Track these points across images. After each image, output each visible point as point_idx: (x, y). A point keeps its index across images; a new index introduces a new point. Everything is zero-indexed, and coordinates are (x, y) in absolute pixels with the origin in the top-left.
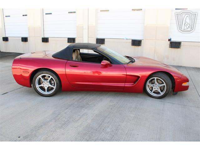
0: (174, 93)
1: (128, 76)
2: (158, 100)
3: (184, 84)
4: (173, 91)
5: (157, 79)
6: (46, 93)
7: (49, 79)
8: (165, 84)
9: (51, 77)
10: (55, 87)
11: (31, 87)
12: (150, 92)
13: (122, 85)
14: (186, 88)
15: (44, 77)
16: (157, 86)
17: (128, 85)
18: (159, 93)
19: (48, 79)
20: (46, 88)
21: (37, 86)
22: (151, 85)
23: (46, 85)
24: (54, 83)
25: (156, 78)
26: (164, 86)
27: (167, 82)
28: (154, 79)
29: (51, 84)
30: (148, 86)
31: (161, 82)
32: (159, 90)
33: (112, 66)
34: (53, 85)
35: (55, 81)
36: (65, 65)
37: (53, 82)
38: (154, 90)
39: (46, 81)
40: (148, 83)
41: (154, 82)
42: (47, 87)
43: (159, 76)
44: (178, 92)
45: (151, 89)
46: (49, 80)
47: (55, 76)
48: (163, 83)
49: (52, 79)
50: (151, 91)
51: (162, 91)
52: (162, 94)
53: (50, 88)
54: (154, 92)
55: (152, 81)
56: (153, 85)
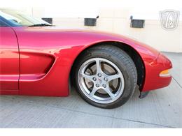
0: (143, 93)
1: (23, 56)
2: (107, 112)
4: (141, 89)
5: (102, 63)
8: (120, 75)
12: (89, 92)
13: (13, 78)
14: (166, 81)
16: (102, 78)
17: (27, 78)
18: (106, 95)
22: (89, 78)
25: (98, 60)
26: (119, 79)
27: (125, 68)
28: (95, 62)
30: (82, 80)
31: (111, 70)
32: (108, 90)
38: (95, 89)
40: (81, 73)
41: (96, 71)
43: (106, 54)
45: (89, 87)
48: (116, 72)
50: (91, 90)
51: (114, 91)
52: (114, 97)
54: (97, 94)
55: (92, 68)
56: (93, 76)
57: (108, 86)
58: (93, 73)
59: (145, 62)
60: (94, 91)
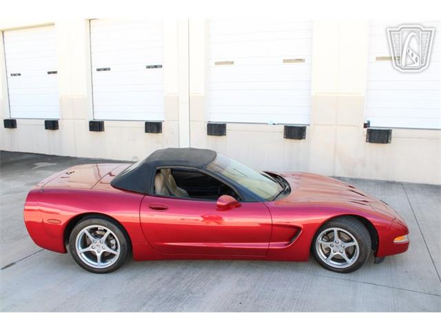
0: (378, 259)
2: (344, 276)
3: (397, 240)
4: (376, 255)
5: (339, 232)
6: (99, 265)
7: (106, 235)
8: (356, 243)
9: (109, 231)
10: (118, 253)
11: (66, 252)
12: (326, 258)
14: (404, 247)
15: (93, 231)
16: (339, 245)
18: (342, 260)
19: (102, 236)
20: (99, 255)
21: (80, 251)
23: (99, 247)
24: (116, 244)
25: (336, 230)
26: (355, 246)
27: (359, 237)
28: (333, 231)
29: (110, 246)
30: (320, 246)
31: (347, 239)
32: (344, 256)
33: (240, 206)
34: (114, 247)
35: (117, 240)
36: (140, 205)
37: (113, 242)
38: (333, 254)
39: (98, 240)
40: (319, 240)
41: (333, 238)
42: (101, 252)
43: (343, 224)
44: (386, 257)
45: (326, 252)
46: (104, 239)
47: (118, 230)
48: (352, 240)
49: (111, 235)
50: (327, 255)
51: (350, 257)
52: (350, 262)
53: (106, 255)
54: (333, 259)
55: (329, 235)
56: (331, 243)
57: (344, 252)
58: (329, 240)
59: (378, 232)
60: (331, 257)
